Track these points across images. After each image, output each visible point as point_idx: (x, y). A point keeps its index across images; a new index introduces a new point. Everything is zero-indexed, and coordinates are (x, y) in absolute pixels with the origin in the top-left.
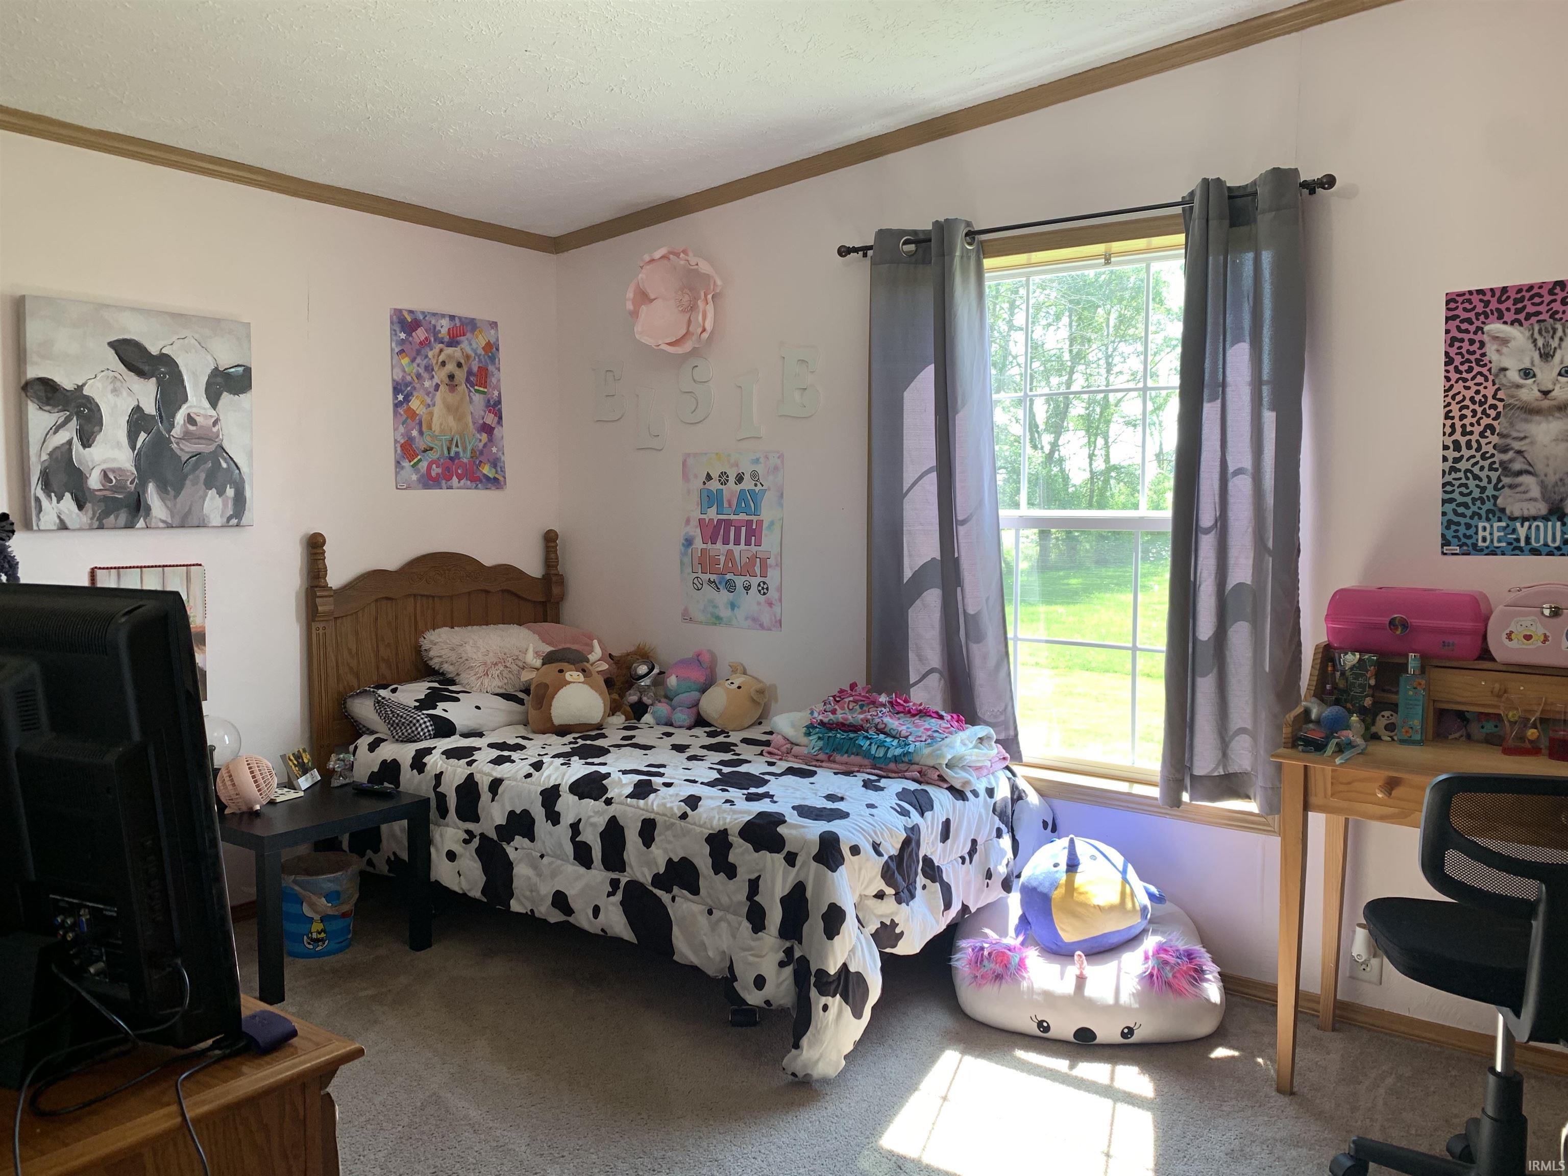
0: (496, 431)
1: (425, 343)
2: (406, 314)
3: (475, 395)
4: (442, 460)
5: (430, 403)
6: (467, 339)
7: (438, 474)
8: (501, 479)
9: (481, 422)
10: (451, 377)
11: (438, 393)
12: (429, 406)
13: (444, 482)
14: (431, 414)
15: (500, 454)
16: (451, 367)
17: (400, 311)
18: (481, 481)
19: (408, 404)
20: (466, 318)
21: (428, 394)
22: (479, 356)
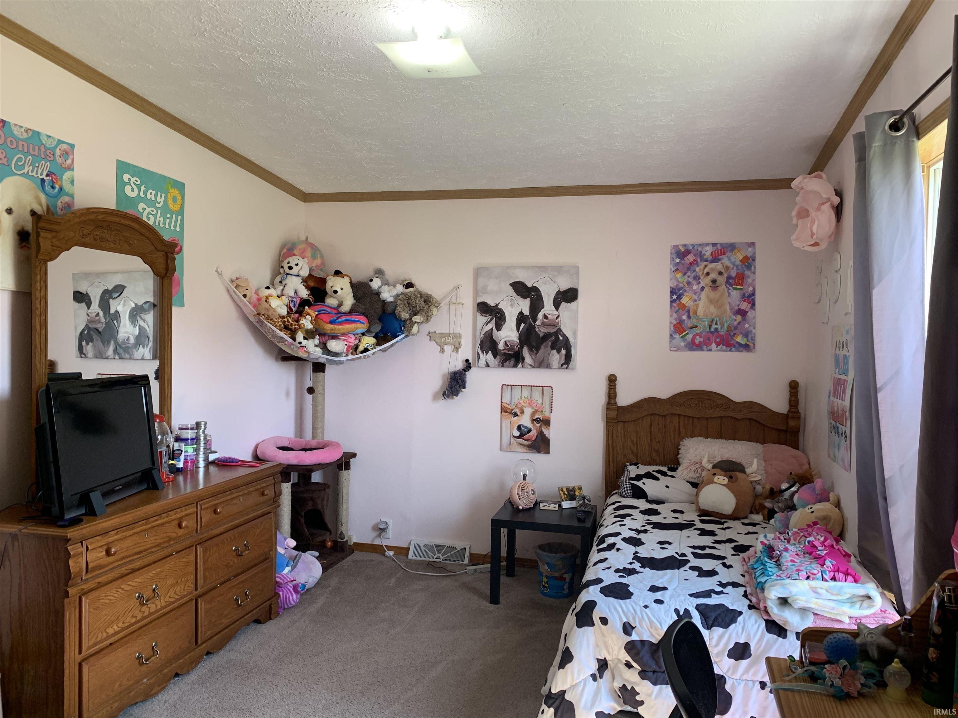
0: (749, 314)
1: (694, 263)
2: (681, 247)
3: (732, 291)
4: (704, 333)
5: (697, 299)
6: (727, 256)
7: (700, 342)
8: (751, 345)
9: (737, 308)
10: (714, 281)
11: (703, 293)
12: (696, 301)
13: (705, 347)
14: (697, 306)
15: (752, 328)
16: (713, 276)
17: (677, 246)
18: (734, 346)
19: (680, 301)
20: (727, 243)
21: (695, 293)
22: (737, 266)
